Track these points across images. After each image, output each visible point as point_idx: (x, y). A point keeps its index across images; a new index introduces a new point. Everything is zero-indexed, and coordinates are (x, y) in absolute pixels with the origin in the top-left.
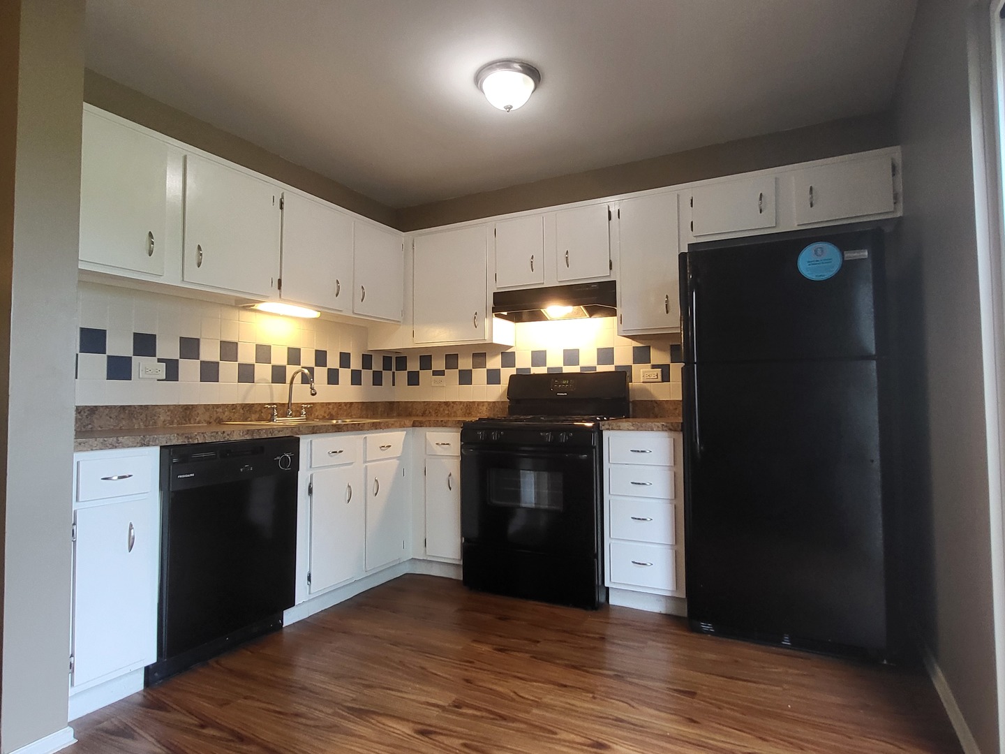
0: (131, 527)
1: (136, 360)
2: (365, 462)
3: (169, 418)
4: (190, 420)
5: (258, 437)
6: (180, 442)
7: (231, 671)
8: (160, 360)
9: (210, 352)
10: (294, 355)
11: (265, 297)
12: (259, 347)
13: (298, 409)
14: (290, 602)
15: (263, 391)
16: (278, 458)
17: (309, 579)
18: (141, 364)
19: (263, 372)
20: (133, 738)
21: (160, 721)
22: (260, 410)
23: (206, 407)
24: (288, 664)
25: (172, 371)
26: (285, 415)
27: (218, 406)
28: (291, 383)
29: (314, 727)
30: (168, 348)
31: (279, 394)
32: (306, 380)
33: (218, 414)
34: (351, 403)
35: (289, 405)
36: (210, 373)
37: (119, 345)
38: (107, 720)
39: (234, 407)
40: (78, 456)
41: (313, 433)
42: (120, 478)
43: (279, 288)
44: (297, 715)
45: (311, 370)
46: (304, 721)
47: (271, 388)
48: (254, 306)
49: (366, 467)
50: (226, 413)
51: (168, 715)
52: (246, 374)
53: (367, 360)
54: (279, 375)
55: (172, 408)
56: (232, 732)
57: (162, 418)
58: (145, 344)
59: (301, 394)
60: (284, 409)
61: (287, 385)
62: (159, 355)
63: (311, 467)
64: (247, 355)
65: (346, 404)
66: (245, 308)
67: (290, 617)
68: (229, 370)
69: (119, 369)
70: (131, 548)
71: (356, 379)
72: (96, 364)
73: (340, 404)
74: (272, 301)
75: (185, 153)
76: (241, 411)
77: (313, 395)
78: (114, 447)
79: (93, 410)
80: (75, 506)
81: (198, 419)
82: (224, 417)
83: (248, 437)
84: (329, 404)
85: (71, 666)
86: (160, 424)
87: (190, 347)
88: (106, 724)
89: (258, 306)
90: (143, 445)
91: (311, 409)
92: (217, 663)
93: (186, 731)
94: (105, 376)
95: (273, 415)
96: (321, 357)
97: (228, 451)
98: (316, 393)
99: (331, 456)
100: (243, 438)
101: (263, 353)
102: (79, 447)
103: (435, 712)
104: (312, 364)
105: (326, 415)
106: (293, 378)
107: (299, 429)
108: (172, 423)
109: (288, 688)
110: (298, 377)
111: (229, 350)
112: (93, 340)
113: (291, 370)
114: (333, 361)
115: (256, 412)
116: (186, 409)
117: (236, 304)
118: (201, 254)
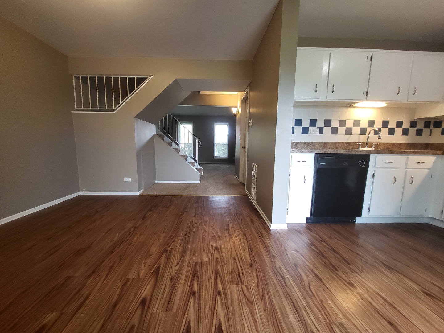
0: (305, 177)
1: (310, 128)
2: (406, 168)
3: (319, 146)
4: (326, 147)
5: (351, 153)
6: (321, 152)
7: (334, 229)
8: (317, 128)
9: (335, 124)
10: (371, 124)
11: (360, 100)
12: (355, 121)
13: (371, 145)
14: (360, 215)
15: (356, 138)
16: (359, 161)
17: (369, 209)
18: (311, 129)
19: (356, 130)
20: (302, 235)
21: (309, 234)
22: (353, 145)
23: (332, 143)
24: (356, 236)
25: (321, 131)
26: (365, 147)
27: (336, 143)
28: (369, 134)
29: (365, 262)
30: (320, 124)
31: (363, 139)
32: (376, 133)
33: (336, 145)
34: (401, 144)
35: (367, 143)
36: (334, 131)
37: (306, 123)
38: (296, 227)
39: (343, 143)
40: (292, 154)
41: (378, 153)
42: (303, 161)
43: (367, 95)
44: (358, 254)
45: (380, 129)
46: (359, 257)
47: (359, 137)
48: (354, 105)
49: (406, 171)
50: (340, 145)
51: (312, 233)
52: (349, 131)
53: (413, 124)
54: (363, 131)
55: (320, 143)
56: (331, 247)
57: (317, 146)
58: (313, 123)
59: (373, 139)
60: (364, 145)
61: (367, 135)
62: (317, 126)
63: (374, 167)
64: (349, 124)
65: (397, 144)
66: (350, 107)
67: (358, 220)
68: (342, 130)
69: (305, 131)
70: (304, 182)
71: (405, 132)
72: (298, 129)
73: (394, 144)
74: (362, 101)
75: (330, 52)
76: (346, 145)
77: (379, 139)
78: (301, 152)
79: (297, 143)
80: (290, 168)
81: (329, 147)
82: (339, 147)
83: (347, 153)
84: (388, 143)
85: (288, 209)
86: (316, 148)
87: (328, 123)
88: (295, 228)
89: (356, 105)
90: (310, 152)
91: (378, 145)
92: (329, 225)
93: (317, 240)
94: (301, 133)
95: (359, 147)
96: (385, 124)
97: (338, 157)
98: (381, 138)
99: (386, 164)
100: (345, 153)
101: (357, 123)
102: (292, 152)
103: (437, 289)
104: (380, 126)
105: (385, 148)
106: (370, 132)
107: (371, 152)
108: (320, 148)
109: (355, 244)
110: (373, 132)
111: (342, 123)
112: (298, 122)
113: (369, 129)
114: (392, 125)
115: (351, 145)
116: (325, 144)
117: (347, 105)
118: (334, 88)
